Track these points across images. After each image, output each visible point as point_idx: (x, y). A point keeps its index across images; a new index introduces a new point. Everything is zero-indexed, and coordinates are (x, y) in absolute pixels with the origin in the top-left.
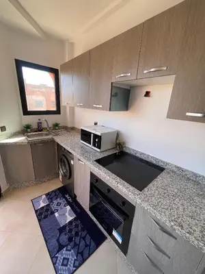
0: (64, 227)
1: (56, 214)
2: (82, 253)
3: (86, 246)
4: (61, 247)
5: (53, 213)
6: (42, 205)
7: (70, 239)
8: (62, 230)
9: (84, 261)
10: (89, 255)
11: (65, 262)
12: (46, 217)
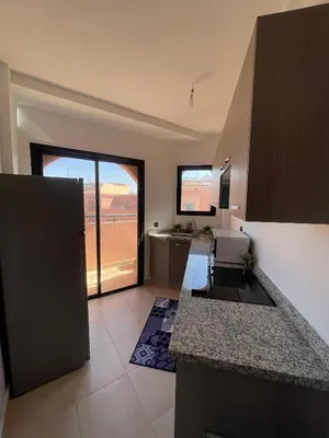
0: (163, 333)
1: (165, 320)
2: (158, 361)
3: (166, 360)
4: (148, 343)
5: (164, 317)
6: (161, 306)
7: (159, 344)
8: (160, 333)
9: (155, 367)
10: (163, 369)
11: (143, 354)
12: (157, 315)
